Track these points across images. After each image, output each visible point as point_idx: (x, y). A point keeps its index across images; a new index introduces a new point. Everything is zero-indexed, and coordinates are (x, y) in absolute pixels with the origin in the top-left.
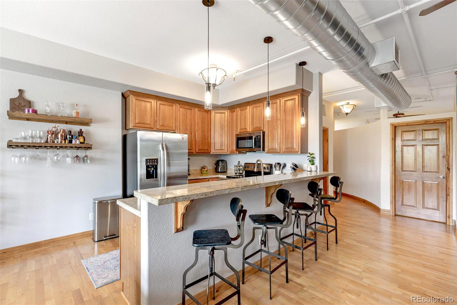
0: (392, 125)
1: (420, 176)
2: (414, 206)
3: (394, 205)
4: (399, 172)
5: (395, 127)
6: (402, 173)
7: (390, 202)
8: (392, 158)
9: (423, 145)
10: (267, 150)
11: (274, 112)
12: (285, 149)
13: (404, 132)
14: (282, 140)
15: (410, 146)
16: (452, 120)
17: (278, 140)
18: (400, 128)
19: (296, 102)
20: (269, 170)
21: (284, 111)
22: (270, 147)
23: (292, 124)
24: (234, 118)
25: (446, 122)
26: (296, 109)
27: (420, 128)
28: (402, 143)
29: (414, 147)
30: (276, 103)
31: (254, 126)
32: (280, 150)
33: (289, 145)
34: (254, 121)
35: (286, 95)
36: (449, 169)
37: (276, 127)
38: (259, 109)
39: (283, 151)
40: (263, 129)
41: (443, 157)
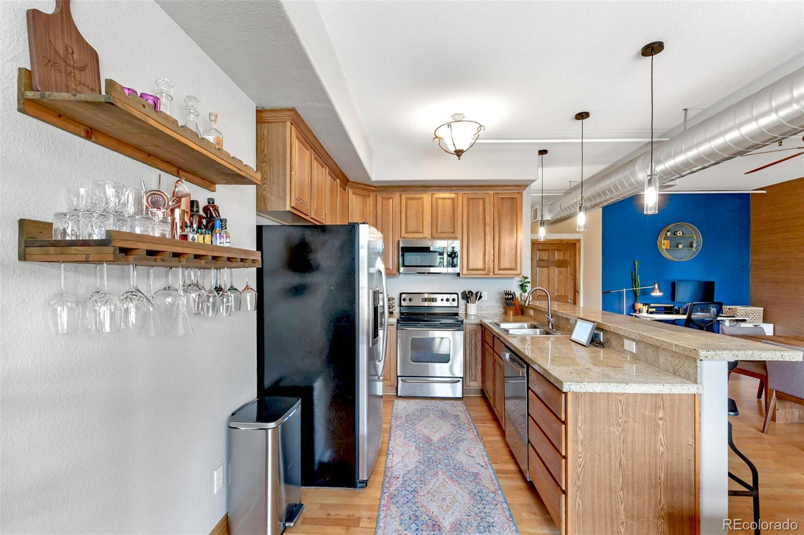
5: (533, 244)
10: (465, 272)
11: (479, 212)
12: (499, 270)
13: (539, 250)
14: (493, 257)
15: (544, 267)
16: (579, 241)
17: (486, 256)
18: (536, 246)
19: (519, 203)
20: (455, 304)
21: (498, 212)
22: (471, 267)
23: (511, 233)
24: (389, 210)
25: (576, 244)
26: (519, 212)
27: (553, 247)
28: (537, 264)
29: (547, 269)
30: (483, 198)
31: (439, 230)
32: (490, 271)
33: (505, 264)
34: (439, 221)
35: (499, 190)
36: (578, 292)
37: (483, 236)
38: (449, 202)
39: (496, 272)
40: (457, 236)
41: (572, 280)
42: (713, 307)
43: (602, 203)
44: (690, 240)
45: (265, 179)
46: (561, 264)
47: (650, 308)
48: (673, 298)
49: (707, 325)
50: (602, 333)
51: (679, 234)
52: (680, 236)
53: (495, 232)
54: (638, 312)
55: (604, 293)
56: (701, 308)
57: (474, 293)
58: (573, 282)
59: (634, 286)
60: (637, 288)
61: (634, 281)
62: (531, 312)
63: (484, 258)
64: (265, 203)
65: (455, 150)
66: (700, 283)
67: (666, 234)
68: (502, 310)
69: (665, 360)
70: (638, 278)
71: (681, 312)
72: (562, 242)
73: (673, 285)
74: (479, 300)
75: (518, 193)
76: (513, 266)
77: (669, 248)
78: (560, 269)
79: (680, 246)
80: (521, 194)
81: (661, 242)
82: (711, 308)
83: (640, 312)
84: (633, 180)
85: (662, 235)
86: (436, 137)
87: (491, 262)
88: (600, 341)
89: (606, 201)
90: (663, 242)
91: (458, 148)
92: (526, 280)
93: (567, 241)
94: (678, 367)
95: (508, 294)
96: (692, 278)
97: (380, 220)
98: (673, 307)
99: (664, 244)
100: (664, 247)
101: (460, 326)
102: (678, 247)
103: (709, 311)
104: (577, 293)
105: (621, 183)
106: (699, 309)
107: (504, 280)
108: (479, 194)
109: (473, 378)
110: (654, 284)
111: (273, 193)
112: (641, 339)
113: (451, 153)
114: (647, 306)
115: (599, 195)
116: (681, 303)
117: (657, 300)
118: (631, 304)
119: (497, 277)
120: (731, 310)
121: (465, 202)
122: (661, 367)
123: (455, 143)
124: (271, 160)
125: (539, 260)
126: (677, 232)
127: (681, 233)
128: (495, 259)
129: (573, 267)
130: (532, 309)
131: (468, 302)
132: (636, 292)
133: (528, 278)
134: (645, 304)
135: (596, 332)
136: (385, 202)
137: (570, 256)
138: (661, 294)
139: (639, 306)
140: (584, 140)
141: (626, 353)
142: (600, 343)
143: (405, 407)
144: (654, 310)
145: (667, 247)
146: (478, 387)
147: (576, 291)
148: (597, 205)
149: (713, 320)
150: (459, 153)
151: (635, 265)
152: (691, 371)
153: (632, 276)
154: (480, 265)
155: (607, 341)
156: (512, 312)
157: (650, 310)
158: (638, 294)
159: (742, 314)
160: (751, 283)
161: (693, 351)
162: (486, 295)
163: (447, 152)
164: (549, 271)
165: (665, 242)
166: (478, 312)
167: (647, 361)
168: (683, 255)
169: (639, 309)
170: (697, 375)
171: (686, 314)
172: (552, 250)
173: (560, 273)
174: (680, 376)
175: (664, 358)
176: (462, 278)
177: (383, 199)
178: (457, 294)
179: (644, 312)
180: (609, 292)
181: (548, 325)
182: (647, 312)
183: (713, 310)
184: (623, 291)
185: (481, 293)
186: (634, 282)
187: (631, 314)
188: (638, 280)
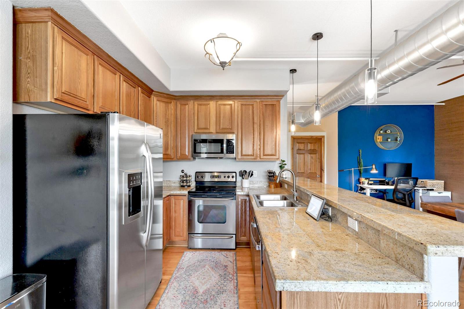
0: (292, 137)
5: (294, 139)
9: (308, 153)
10: (240, 157)
11: (250, 114)
12: (264, 155)
13: (298, 143)
14: (259, 146)
15: (301, 154)
16: (324, 137)
17: (255, 146)
18: (296, 140)
19: (277, 108)
20: (234, 180)
21: (263, 115)
22: (244, 153)
23: (272, 130)
24: (186, 113)
25: (321, 139)
26: (277, 115)
27: (307, 141)
28: (297, 152)
29: (303, 155)
30: (252, 105)
31: (221, 127)
32: (257, 156)
33: (268, 151)
34: (222, 121)
35: (264, 99)
36: (323, 170)
37: (252, 131)
38: (229, 107)
39: (261, 158)
40: (234, 132)
41: (319, 162)
42: (411, 180)
43: (336, 108)
44: (396, 136)
45: (29, 73)
46: (312, 152)
47: (370, 181)
48: (385, 174)
49: (408, 193)
50: (330, 208)
51: (389, 132)
52: (388, 134)
53: (261, 128)
54: (362, 184)
55: (339, 171)
56: (403, 181)
57: (248, 172)
58: (320, 163)
59: (359, 167)
60: (361, 168)
61: (359, 163)
62: (286, 186)
63: (253, 147)
64: (28, 95)
65: (219, 62)
66: (402, 164)
67: (380, 132)
68: (267, 184)
69: (386, 245)
70: (362, 161)
71: (390, 184)
72: (313, 138)
73: (385, 166)
74: (250, 177)
75: (277, 101)
76: (274, 153)
77: (381, 141)
78: (312, 155)
79: (389, 140)
80: (279, 102)
82: (410, 181)
83: (363, 183)
84: (357, 90)
85: (377, 132)
86: (207, 53)
87: (258, 150)
88: (329, 215)
89: (339, 107)
90: (378, 137)
91: (222, 60)
92: (284, 163)
93: (316, 137)
94: (401, 256)
95: (271, 173)
96: (397, 161)
97: (179, 120)
98: (385, 180)
99: (379, 139)
100: (378, 141)
101: (234, 197)
102: (387, 140)
103: (408, 183)
104: (322, 171)
105: (349, 93)
106: (402, 181)
107: (269, 163)
108: (250, 102)
109: (243, 234)
110: (373, 165)
111: (36, 86)
112: (362, 220)
113: (217, 65)
114: (368, 180)
115: (334, 103)
116: (390, 178)
117: (374, 176)
118: (358, 178)
119: (262, 161)
120: (423, 182)
121: (240, 107)
122: (382, 251)
123: (218, 55)
124: (34, 57)
125: (298, 149)
126: (387, 130)
127: (390, 131)
128: (261, 148)
129: (320, 154)
130: (286, 184)
131: (243, 179)
132: (360, 170)
133: (285, 161)
134: (366, 179)
135: (326, 207)
136: (182, 107)
137: (318, 147)
138: (377, 172)
139: (363, 180)
140: (319, 59)
141: (349, 229)
142: (329, 217)
143: (190, 258)
144: (372, 182)
146: (247, 240)
147: (322, 170)
148: (333, 110)
149: (412, 189)
150: (223, 64)
151: (360, 152)
152: (416, 265)
153: (358, 160)
154: (250, 153)
155: (334, 216)
156: (273, 185)
157: (370, 182)
158: (362, 172)
159: (430, 185)
160: (435, 164)
161: (420, 245)
162: (256, 173)
163: (215, 64)
164: (304, 156)
165: (380, 137)
166: (249, 185)
167: (368, 241)
168: (391, 146)
169: (362, 182)
170: (423, 271)
171: (393, 185)
172: (307, 143)
173: (312, 158)
174: (403, 266)
175: (385, 243)
176: (238, 161)
177: (181, 105)
178: (235, 172)
179: (366, 184)
180: (343, 170)
181: (294, 198)
182: (368, 184)
183: (411, 182)
184: (352, 170)
185: (252, 172)
186: (359, 164)
187: (357, 185)
188: (362, 163)
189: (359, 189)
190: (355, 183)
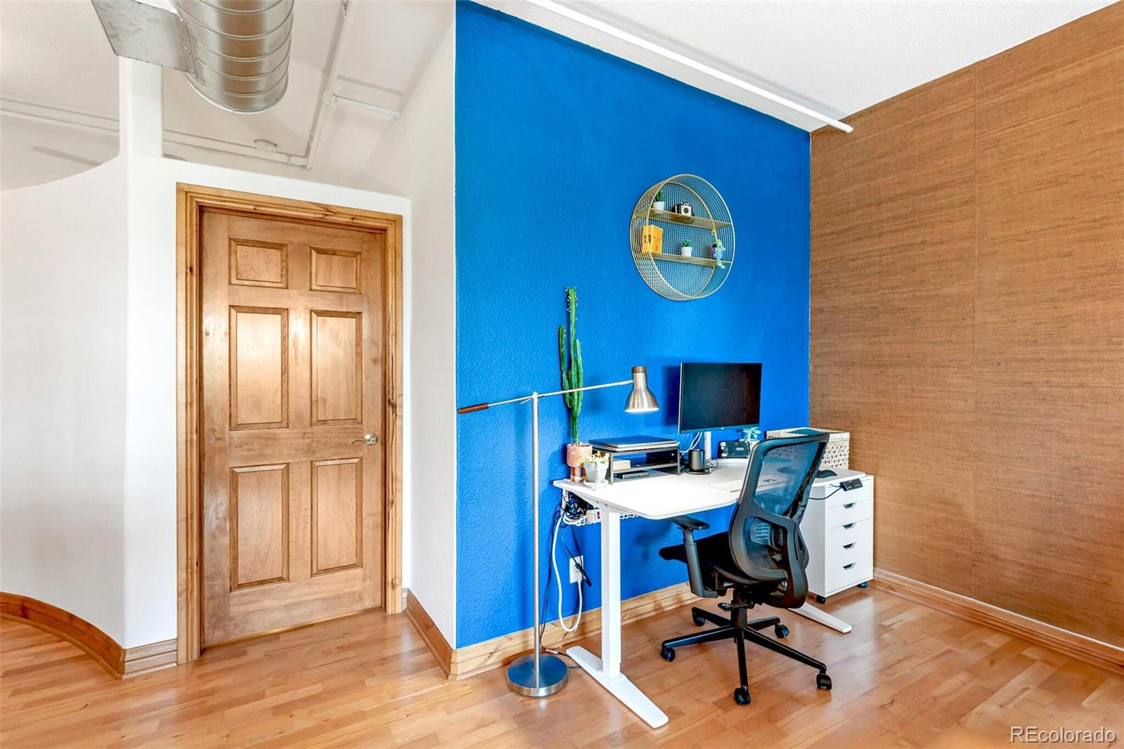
0: (185, 193)
1: (300, 441)
2: (280, 579)
3: (195, 605)
4: (218, 435)
5: (202, 209)
6: (231, 438)
7: (179, 595)
8: (188, 366)
9: (311, 311)
13: (236, 243)
16: (397, 221)
25: (385, 230)
27: (296, 235)
36: (394, 407)
41: (375, 361)
46: (334, 302)
47: (618, 458)
51: (685, 210)
52: (686, 220)
54: (577, 479)
59: (568, 396)
60: (575, 390)
61: (566, 362)
67: (653, 208)
70: (579, 350)
77: (658, 253)
78: (330, 320)
79: (687, 252)
81: (639, 234)
83: (583, 477)
85: (642, 212)
90: (645, 232)
93: (353, 218)
99: (648, 239)
100: (648, 248)
102: (679, 252)
104: (390, 410)
110: (634, 370)
114: (607, 455)
118: (557, 447)
126: (679, 204)
127: (690, 208)
129: (377, 317)
132: (572, 402)
134: (601, 446)
137: (370, 278)
138: (656, 407)
139: (581, 453)
144: (629, 465)
145: (657, 248)
147: (387, 404)
151: (568, 304)
153: (559, 348)
157: (617, 466)
158: (578, 409)
165: (652, 231)
168: (691, 280)
169: (581, 467)
172: (302, 245)
173: (332, 335)
179: (596, 479)
180: (483, 407)
182: (608, 476)
184: (532, 402)
186: (564, 367)
187: (556, 484)
188: (580, 359)
189: (564, 506)
190: (546, 471)
